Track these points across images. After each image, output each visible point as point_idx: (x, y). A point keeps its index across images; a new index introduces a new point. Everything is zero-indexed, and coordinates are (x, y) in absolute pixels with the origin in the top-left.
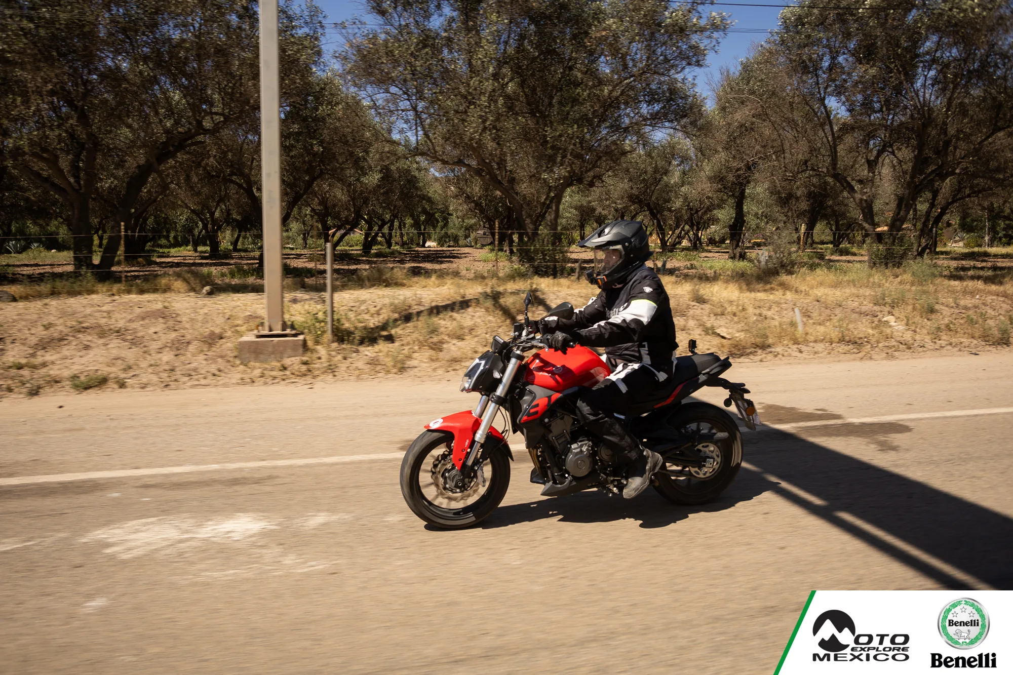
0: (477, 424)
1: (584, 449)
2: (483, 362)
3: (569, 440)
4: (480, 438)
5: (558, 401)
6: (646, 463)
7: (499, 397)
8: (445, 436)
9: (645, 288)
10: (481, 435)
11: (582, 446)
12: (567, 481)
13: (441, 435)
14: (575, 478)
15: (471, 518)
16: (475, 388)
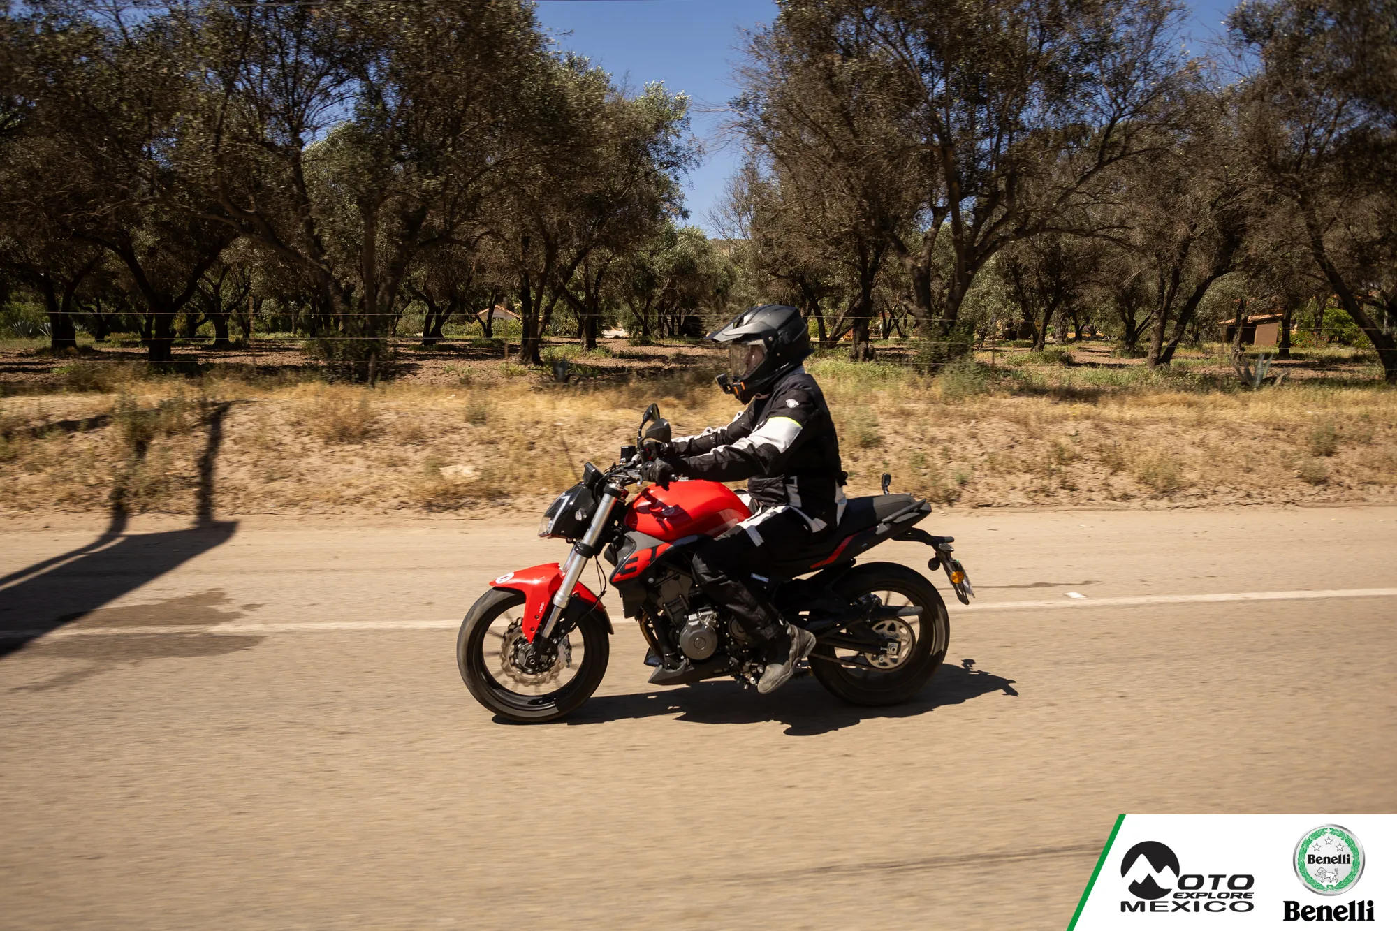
0: (557, 581)
1: (707, 622)
2: (567, 498)
3: (687, 608)
4: (561, 602)
5: (667, 554)
6: (790, 646)
7: (586, 547)
8: (514, 595)
9: (788, 401)
10: (562, 598)
11: (704, 618)
12: (682, 665)
13: (510, 595)
14: (693, 662)
15: (551, 709)
16: (555, 533)
